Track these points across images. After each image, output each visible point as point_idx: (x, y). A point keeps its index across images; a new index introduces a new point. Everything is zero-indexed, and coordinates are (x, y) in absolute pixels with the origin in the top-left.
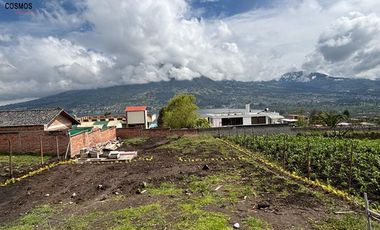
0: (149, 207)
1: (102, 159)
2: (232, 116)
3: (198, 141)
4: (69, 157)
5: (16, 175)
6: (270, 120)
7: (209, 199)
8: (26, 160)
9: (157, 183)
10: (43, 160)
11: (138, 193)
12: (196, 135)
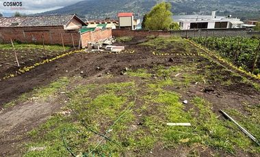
0: (127, 83)
1: (101, 50)
2: (200, 21)
3: (169, 41)
4: (81, 48)
5: (49, 57)
6: (231, 24)
7: (169, 82)
8: (56, 49)
9: (134, 68)
10: (64, 49)
11: (121, 74)
12: (169, 36)
